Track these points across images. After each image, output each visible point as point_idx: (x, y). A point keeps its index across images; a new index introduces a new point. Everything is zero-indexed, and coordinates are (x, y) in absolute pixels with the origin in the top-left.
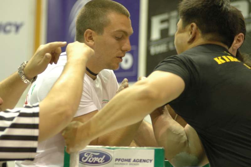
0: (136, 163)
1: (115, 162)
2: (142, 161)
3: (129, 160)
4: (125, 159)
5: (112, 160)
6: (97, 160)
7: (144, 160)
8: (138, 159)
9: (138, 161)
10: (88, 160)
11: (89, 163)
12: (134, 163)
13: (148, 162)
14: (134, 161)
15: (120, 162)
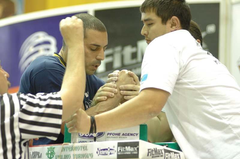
0: (125, 136)
1: (107, 136)
2: (130, 134)
3: (119, 134)
4: (115, 133)
5: (105, 135)
6: (92, 135)
7: (131, 134)
8: (127, 134)
9: (127, 135)
10: (84, 135)
11: (86, 137)
12: (123, 136)
13: (135, 135)
14: (123, 134)
15: (111, 135)
